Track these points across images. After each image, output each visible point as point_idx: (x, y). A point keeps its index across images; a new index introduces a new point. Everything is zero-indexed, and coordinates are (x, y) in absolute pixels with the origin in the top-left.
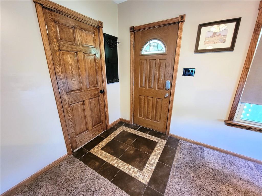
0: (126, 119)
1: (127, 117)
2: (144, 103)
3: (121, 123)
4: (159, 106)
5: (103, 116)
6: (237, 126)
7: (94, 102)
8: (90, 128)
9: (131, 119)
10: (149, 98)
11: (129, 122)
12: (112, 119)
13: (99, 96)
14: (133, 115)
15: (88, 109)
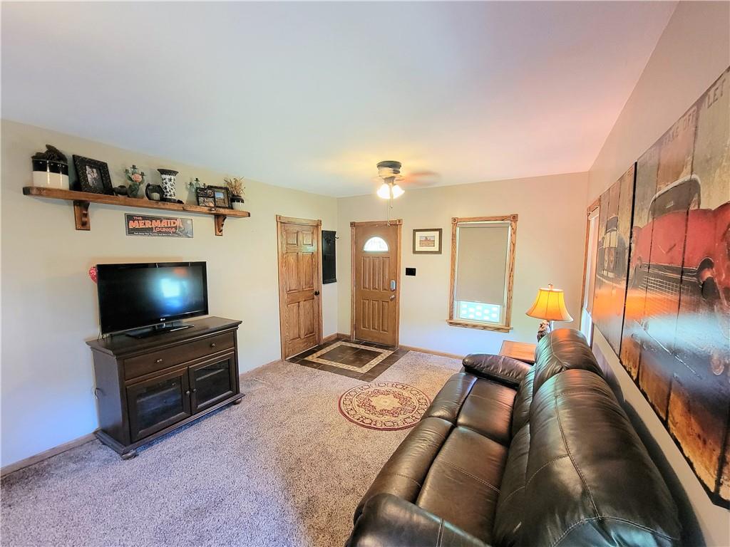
0: (345, 333)
1: (347, 331)
2: (369, 308)
3: (339, 338)
4: (386, 311)
5: (316, 326)
6: (457, 324)
7: (308, 304)
8: (302, 337)
9: (352, 332)
10: (374, 302)
11: (350, 337)
12: (328, 331)
13: (313, 299)
14: (355, 327)
15: (302, 312)
